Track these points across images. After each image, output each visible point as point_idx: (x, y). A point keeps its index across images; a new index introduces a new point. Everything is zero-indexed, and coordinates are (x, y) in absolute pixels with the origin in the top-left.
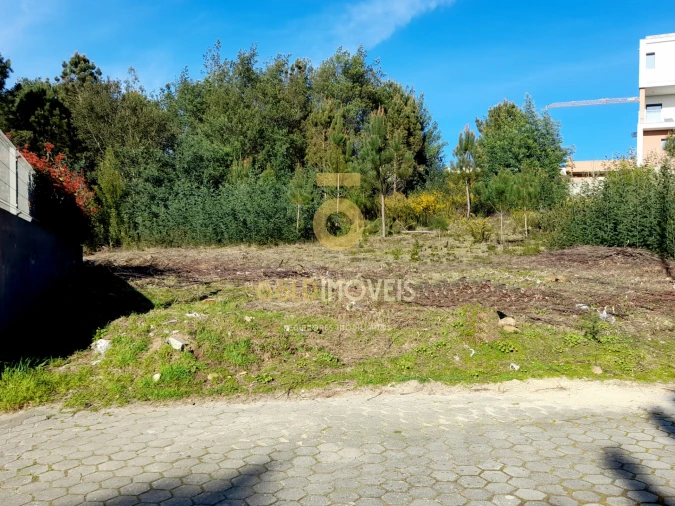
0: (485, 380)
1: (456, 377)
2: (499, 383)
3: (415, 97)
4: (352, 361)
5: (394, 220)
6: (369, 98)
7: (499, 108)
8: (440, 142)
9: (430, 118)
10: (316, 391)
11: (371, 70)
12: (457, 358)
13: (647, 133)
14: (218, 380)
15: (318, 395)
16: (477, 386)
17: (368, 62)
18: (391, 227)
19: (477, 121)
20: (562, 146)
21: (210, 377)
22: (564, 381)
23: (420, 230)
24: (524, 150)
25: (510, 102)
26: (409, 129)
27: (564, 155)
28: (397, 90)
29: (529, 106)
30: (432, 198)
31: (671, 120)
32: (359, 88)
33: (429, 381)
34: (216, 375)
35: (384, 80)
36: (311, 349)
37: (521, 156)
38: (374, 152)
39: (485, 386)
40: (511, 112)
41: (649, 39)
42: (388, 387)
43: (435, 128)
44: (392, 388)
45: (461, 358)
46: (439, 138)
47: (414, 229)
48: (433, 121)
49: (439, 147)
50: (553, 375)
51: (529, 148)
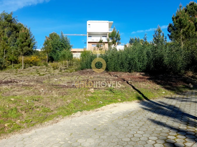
0: (96, 108)
1: (89, 108)
2: (101, 108)
3: (27, 28)
4: (54, 109)
5: (26, 64)
6: (13, 27)
7: (52, 34)
8: (35, 41)
9: (32, 35)
10: (51, 121)
11: (14, 19)
12: (85, 102)
13: (89, 43)
14: (10, 126)
15: (52, 123)
16: (96, 110)
17: (13, 16)
18: (25, 66)
19: (46, 37)
20: (71, 45)
21: (6, 125)
22: (115, 104)
23: (34, 67)
24: (61, 45)
25: (55, 33)
26: (26, 38)
27: (71, 47)
28: (22, 26)
29: (62, 33)
30: (35, 57)
31: (93, 40)
32: (10, 24)
33: (83, 111)
34: (9, 124)
35: (18, 22)
36: (39, 107)
37: (60, 47)
38: (21, 43)
39: (97, 109)
40: (55, 35)
41: (89, 21)
42: (72, 115)
43: (34, 37)
44: (74, 115)
45: (86, 102)
46: (35, 40)
47: (32, 67)
48: (33, 35)
49: (35, 43)
50: (111, 103)
51: (62, 45)
